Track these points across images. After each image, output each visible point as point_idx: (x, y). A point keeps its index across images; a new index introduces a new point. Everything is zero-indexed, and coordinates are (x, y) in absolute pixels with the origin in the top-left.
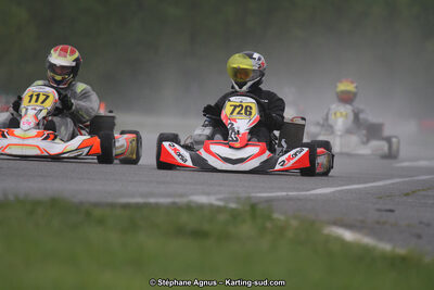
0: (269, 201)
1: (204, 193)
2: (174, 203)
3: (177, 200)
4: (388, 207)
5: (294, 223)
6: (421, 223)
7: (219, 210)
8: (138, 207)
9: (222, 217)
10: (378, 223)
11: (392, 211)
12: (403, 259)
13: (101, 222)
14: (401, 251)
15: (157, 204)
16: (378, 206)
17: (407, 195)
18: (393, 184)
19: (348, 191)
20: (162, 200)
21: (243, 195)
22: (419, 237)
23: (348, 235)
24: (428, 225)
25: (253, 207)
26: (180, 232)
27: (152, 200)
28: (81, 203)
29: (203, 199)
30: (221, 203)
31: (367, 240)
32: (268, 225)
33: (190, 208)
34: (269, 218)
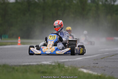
0: (64, 62)
1: (46, 61)
2: (37, 64)
3: (38, 63)
4: (96, 62)
5: (70, 68)
6: (105, 66)
7: (50, 65)
8: (27, 66)
9: (51, 67)
10: (93, 67)
11: (97, 63)
12: (100, 77)
13: (17, 70)
14: (99, 74)
15: (33, 65)
16: (93, 62)
17: (102, 59)
18: (98, 56)
19: (86, 58)
20: (34, 64)
21: (56, 61)
22: (105, 70)
23: (85, 71)
24: (107, 67)
25: (59, 64)
26: (39, 72)
27: (32, 64)
28: (12, 65)
29: (45, 63)
30: (50, 64)
31: (90, 72)
32: (63, 69)
34: (64, 67)
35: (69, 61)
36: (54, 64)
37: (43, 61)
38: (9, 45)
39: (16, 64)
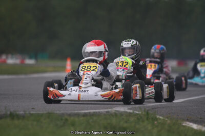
20: (102, 110)
27: (98, 111)
28: (63, 114)
33: (116, 114)
34: (157, 119)
36: (137, 112)
38: (51, 72)
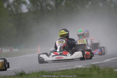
35: (101, 64)
36: (88, 67)
37: (77, 65)
39: (52, 70)
